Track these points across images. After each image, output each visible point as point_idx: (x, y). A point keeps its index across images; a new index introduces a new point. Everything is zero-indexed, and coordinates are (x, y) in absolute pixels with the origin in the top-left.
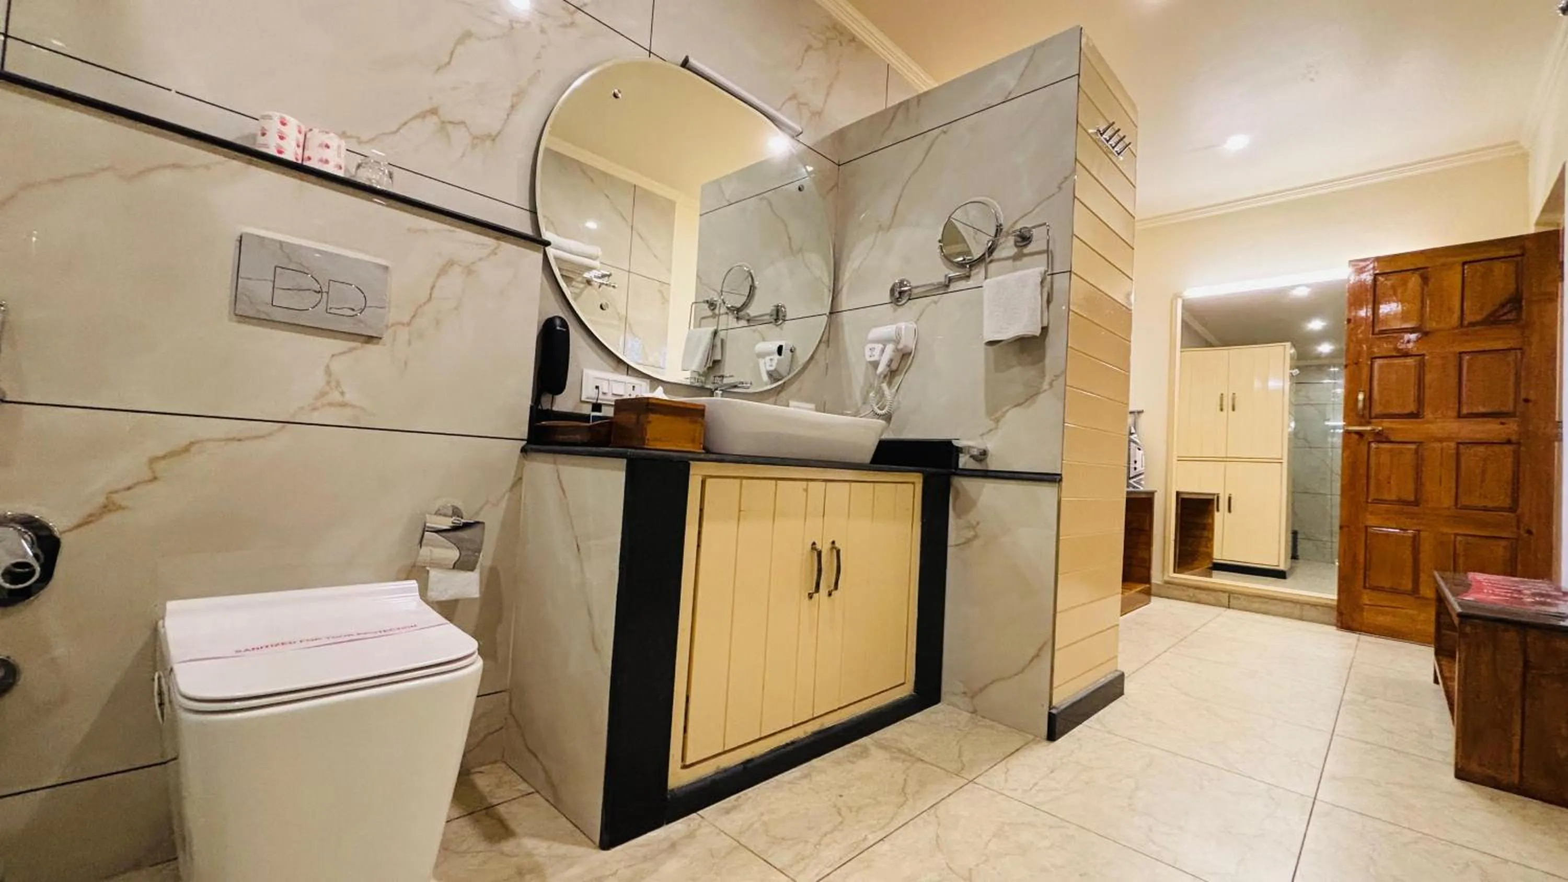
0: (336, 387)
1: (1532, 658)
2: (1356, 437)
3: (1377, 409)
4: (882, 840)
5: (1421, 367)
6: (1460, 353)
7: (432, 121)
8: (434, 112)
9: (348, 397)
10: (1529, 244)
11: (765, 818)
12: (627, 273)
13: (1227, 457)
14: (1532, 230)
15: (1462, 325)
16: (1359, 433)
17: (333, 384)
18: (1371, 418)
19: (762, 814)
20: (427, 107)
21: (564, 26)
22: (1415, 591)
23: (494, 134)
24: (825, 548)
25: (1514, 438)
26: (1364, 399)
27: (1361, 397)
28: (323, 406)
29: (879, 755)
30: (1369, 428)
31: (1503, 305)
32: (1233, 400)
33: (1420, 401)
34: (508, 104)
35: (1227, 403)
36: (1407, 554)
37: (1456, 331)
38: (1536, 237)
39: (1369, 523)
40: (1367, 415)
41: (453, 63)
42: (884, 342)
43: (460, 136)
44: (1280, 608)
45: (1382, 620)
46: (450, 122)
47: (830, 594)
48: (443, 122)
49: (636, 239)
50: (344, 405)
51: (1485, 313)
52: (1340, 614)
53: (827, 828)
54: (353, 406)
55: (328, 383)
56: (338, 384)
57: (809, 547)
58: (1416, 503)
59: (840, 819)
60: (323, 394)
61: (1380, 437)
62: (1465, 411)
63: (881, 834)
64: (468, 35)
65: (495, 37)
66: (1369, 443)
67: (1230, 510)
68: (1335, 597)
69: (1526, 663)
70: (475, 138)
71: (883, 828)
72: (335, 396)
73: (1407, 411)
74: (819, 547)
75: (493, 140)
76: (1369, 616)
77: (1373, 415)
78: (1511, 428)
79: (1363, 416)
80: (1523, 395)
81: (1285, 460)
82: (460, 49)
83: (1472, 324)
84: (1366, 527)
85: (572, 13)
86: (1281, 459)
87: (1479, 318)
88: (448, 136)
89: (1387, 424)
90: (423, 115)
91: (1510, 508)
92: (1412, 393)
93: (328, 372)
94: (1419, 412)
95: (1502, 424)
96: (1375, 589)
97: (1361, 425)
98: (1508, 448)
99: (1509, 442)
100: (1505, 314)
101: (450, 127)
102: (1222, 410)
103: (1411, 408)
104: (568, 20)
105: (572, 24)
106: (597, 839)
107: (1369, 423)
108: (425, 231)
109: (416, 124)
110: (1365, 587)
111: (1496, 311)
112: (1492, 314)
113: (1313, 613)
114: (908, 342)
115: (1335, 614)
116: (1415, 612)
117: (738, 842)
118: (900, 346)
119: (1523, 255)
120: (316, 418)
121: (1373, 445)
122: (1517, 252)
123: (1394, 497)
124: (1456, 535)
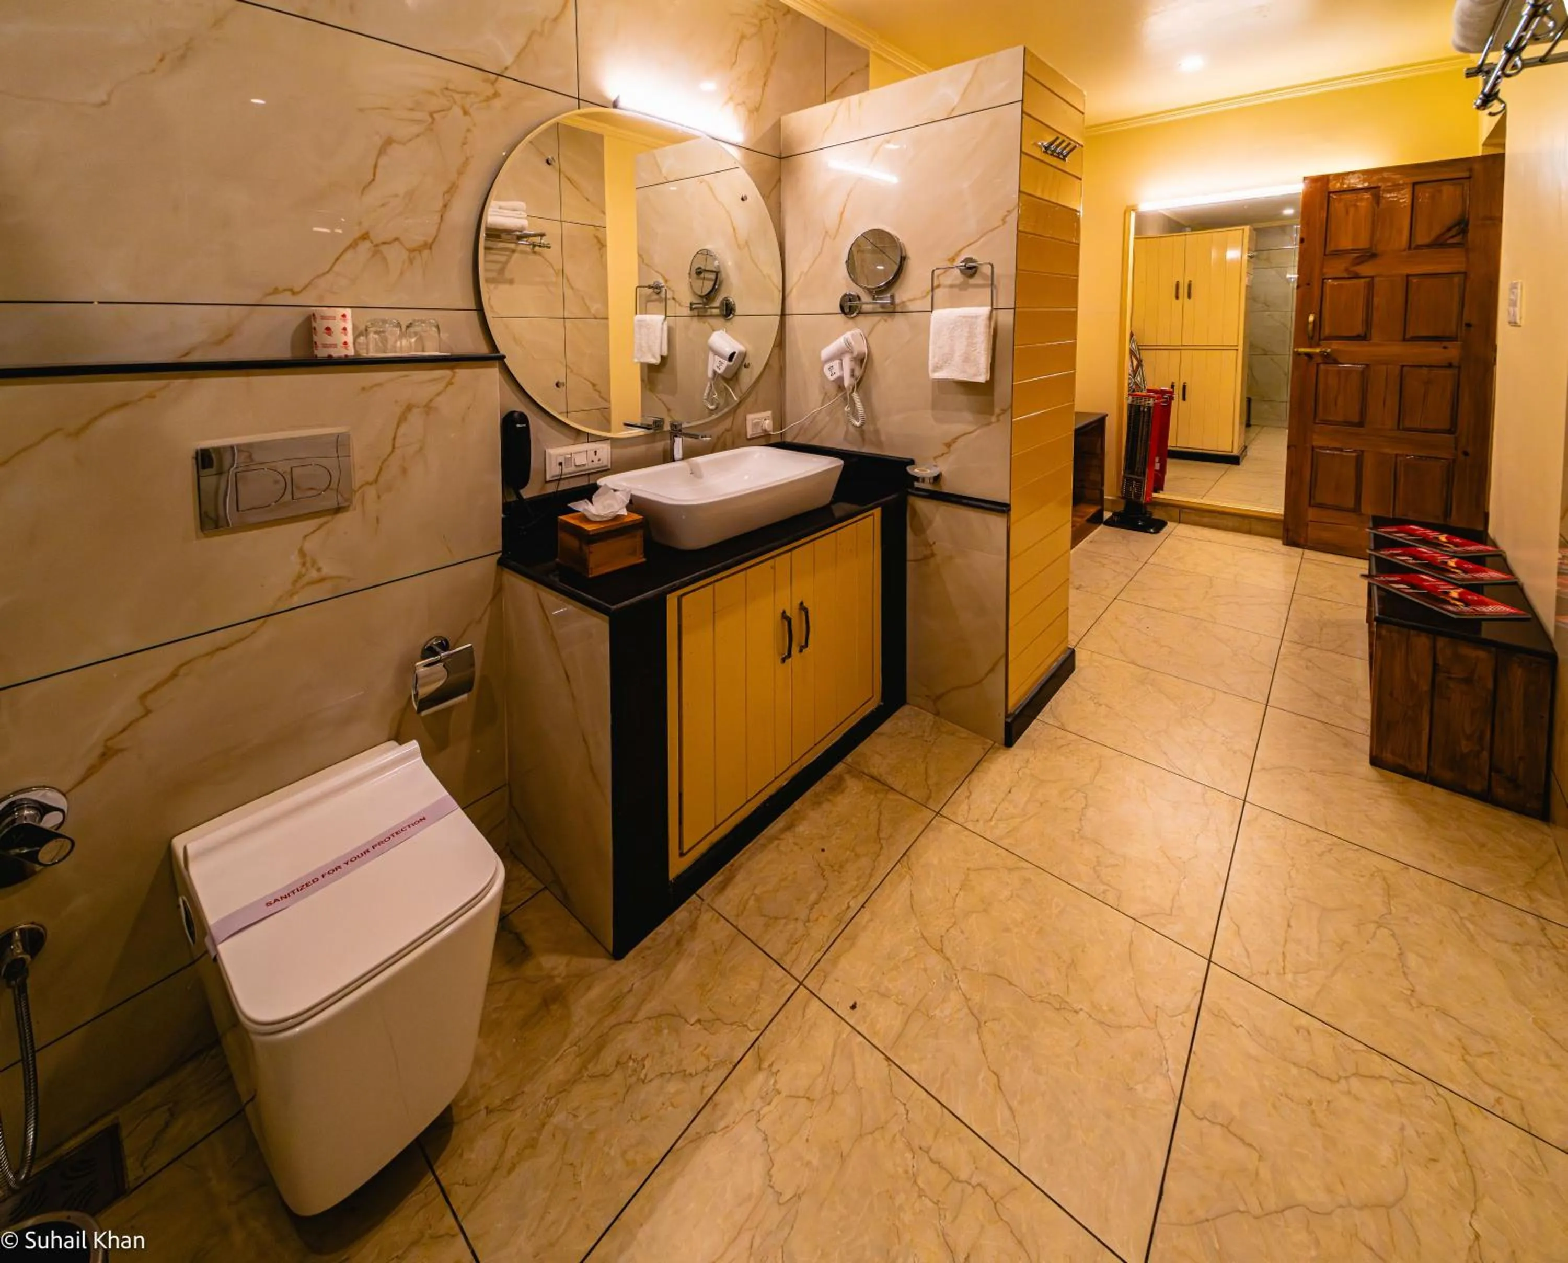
0: (313, 566)
1: (1441, 661)
2: (1306, 358)
3: (1327, 331)
4: (863, 906)
5: (1371, 286)
6: (1408, 276)
7: (365, 246)
8: (365, 237)
9: (326, 571)
10: (1477, 167)
11: (757, 892)
12: (559, 223)
13: (1182, 345)
14: (1479, 152)
15: (1410, 248)
16: (1308, 355)
17: (309, 564)
18: (1320, 340)
19: (755, 887)
20: (357, 234)
21: (488, 99)
22: (1357, 510)
23: (430, 240)
24: (793, 613)
25: (1455, 363)
26: (1314, 321)
27: (1311, 318)
28: (303, 587)
29: (853, 786)
30: (1318, 350)
31: (1449, 229)
32: (1190, 286)
33: (1368, 323)
34: (440, 204)
35: (1183, 291)
36: (1351, 472)
37: (1405, 253)
38: (1484, 158)
39: (1315, 443)
40: (1316, 338)
41: (377, 178)
42: (839, 356)
43: (394, 254)
44: (1230, 522)
45: (1326, 535)
46: (384, 243)
47: (801, 651)
48: (377, 245)
49: (565, 184)
50: (322, 580)
51: (1434, 234)
52: (1286, 530)
53: (813, 897)
54: (332, 578)
55: (304, 564)
56: (314, 563)
57: (779, 615)
58: (1361, 424)
59: (824, 883)
60: (300, 576)
61: (1329, 359)
62: (1407, 336)
63: (862, 899)
64: (389, 142)
65: (418, 136)
66: (1318, 365)
67: (1184, 399)
68: (1282, 512)
69: (1435, 665)
70: (411, 251)
71: (863, 890)
72: (314, 574)
73: (1354, 334)
74: (788, 614)
75: (430, 248)
76: (1313, 533)
77: (1322, 337)
78: (1453, 352)
79: (1312, 338)
80: (1466, 319)
81: (1241, 348)
82: (383, 161)
83: (1419, 247)
84: (1313, 448)
85: (493, 83)
86: (1237, 346)
87: (1427, 241)
88: (384, 259)
89: (1336, 345)
90: (353, 246)
91: (1450, 430)
92: (1360, 316)
93: (302, 553)
94: (1366, 334)
95: (1445, 348)
96: (1320, 506)
97: (1311, 347)
98: (1449, 372)
99: (1450, 365)
100: (1452, 237)
101: (384, 248)
102: (1177, 298)
103: (1359, 329)
104: (490, 91)
105: (496, 95)
106: (611, 949)
107: (1318, 345)
108: (379, 385)
109: (348, 255)
110: (1310, 505)
111: (1443, 234)
112: (1439, 237)
113: (1260, 527)
114: (861, 347)
115: (1281, 526)
116: (1356, 529)
117: (736, 927)
118: (855, 354)
119: (1469, 178)
120: (296, 601)
121: (1322, 367)
122: (1466, 174)
123: (1340, 418)
124: (1397, 455)
